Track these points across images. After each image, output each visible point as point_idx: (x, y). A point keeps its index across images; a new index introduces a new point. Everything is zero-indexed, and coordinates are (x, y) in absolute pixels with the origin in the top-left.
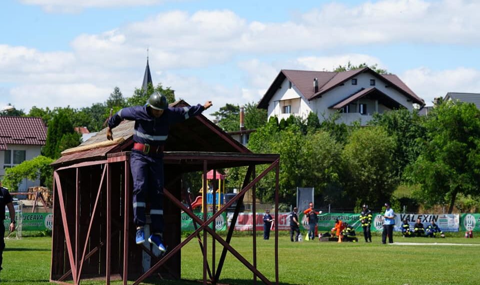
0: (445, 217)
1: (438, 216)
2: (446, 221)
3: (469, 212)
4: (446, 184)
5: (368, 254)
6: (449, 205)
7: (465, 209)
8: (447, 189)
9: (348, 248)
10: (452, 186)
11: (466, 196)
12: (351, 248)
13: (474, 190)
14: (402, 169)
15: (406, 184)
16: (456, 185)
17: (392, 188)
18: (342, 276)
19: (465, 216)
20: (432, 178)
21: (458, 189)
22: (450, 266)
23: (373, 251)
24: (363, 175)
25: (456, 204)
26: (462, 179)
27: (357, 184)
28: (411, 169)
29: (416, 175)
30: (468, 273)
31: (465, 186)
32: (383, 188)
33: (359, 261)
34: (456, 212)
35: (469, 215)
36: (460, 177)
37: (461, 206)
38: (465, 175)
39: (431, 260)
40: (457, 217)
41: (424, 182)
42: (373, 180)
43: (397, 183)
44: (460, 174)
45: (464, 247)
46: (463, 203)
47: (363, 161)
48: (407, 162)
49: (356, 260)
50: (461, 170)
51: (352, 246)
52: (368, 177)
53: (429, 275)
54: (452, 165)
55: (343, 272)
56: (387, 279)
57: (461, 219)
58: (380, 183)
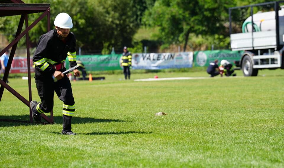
0: (180, 55)
1: (174, 55)
2: (182, 58)
3: (200, 50)
4: (180, 26)
5: (120, 89)
6: (183, 45)
7: (197, 48)
8: (181, 30)
9: (100, 85)
10: (186, 27)
11: (197, 35)
12: (104, 86)
13: (204, 31)
14: (141, 15)
15: (146, 28)
16: (188, 27)
17: (133, 32)
18: (104, 109)
19: (197, 53)
20: (167, 21)
21: (190, 31)
22: (192, 96)
23: (124, 87)
24: (108, 21)
25: (189, 43)
26: (193, 21)
27: (103, 29)
28: (150, 14)
29: (154, 19)
30: (208, 101)
31: (197, 27)
32: (126, 32)
33: (113, 95)
34: (189, 50)
35: (200, 53)
36: (192, 19)
37: (193, 45)
38: (196, 17)
39: (174, 92)
40: (191, 54)
41: (161, 25)
42: (117, 25)
43: (138, 26)
44: (192, 17)
45: (199, 80)
46: (194, 42)
47: (107, 9)
48: (145, 8)
49: (111, 95)
50: (193, 13)
51: (104, 84)
52: (112, 22)
53: (176, 104)
54: (185, 9)
55: (103, 105)
56: (142, 109)
57: (194, 56)
58: (123, 28)
